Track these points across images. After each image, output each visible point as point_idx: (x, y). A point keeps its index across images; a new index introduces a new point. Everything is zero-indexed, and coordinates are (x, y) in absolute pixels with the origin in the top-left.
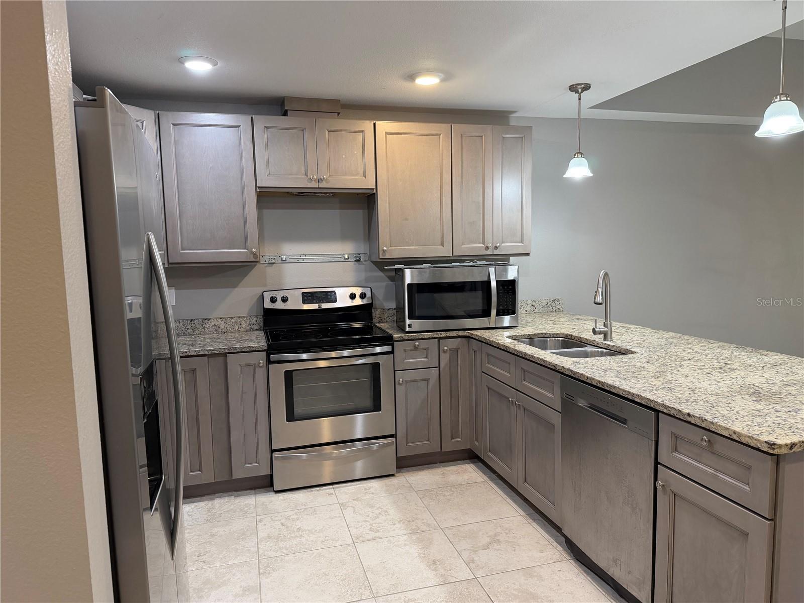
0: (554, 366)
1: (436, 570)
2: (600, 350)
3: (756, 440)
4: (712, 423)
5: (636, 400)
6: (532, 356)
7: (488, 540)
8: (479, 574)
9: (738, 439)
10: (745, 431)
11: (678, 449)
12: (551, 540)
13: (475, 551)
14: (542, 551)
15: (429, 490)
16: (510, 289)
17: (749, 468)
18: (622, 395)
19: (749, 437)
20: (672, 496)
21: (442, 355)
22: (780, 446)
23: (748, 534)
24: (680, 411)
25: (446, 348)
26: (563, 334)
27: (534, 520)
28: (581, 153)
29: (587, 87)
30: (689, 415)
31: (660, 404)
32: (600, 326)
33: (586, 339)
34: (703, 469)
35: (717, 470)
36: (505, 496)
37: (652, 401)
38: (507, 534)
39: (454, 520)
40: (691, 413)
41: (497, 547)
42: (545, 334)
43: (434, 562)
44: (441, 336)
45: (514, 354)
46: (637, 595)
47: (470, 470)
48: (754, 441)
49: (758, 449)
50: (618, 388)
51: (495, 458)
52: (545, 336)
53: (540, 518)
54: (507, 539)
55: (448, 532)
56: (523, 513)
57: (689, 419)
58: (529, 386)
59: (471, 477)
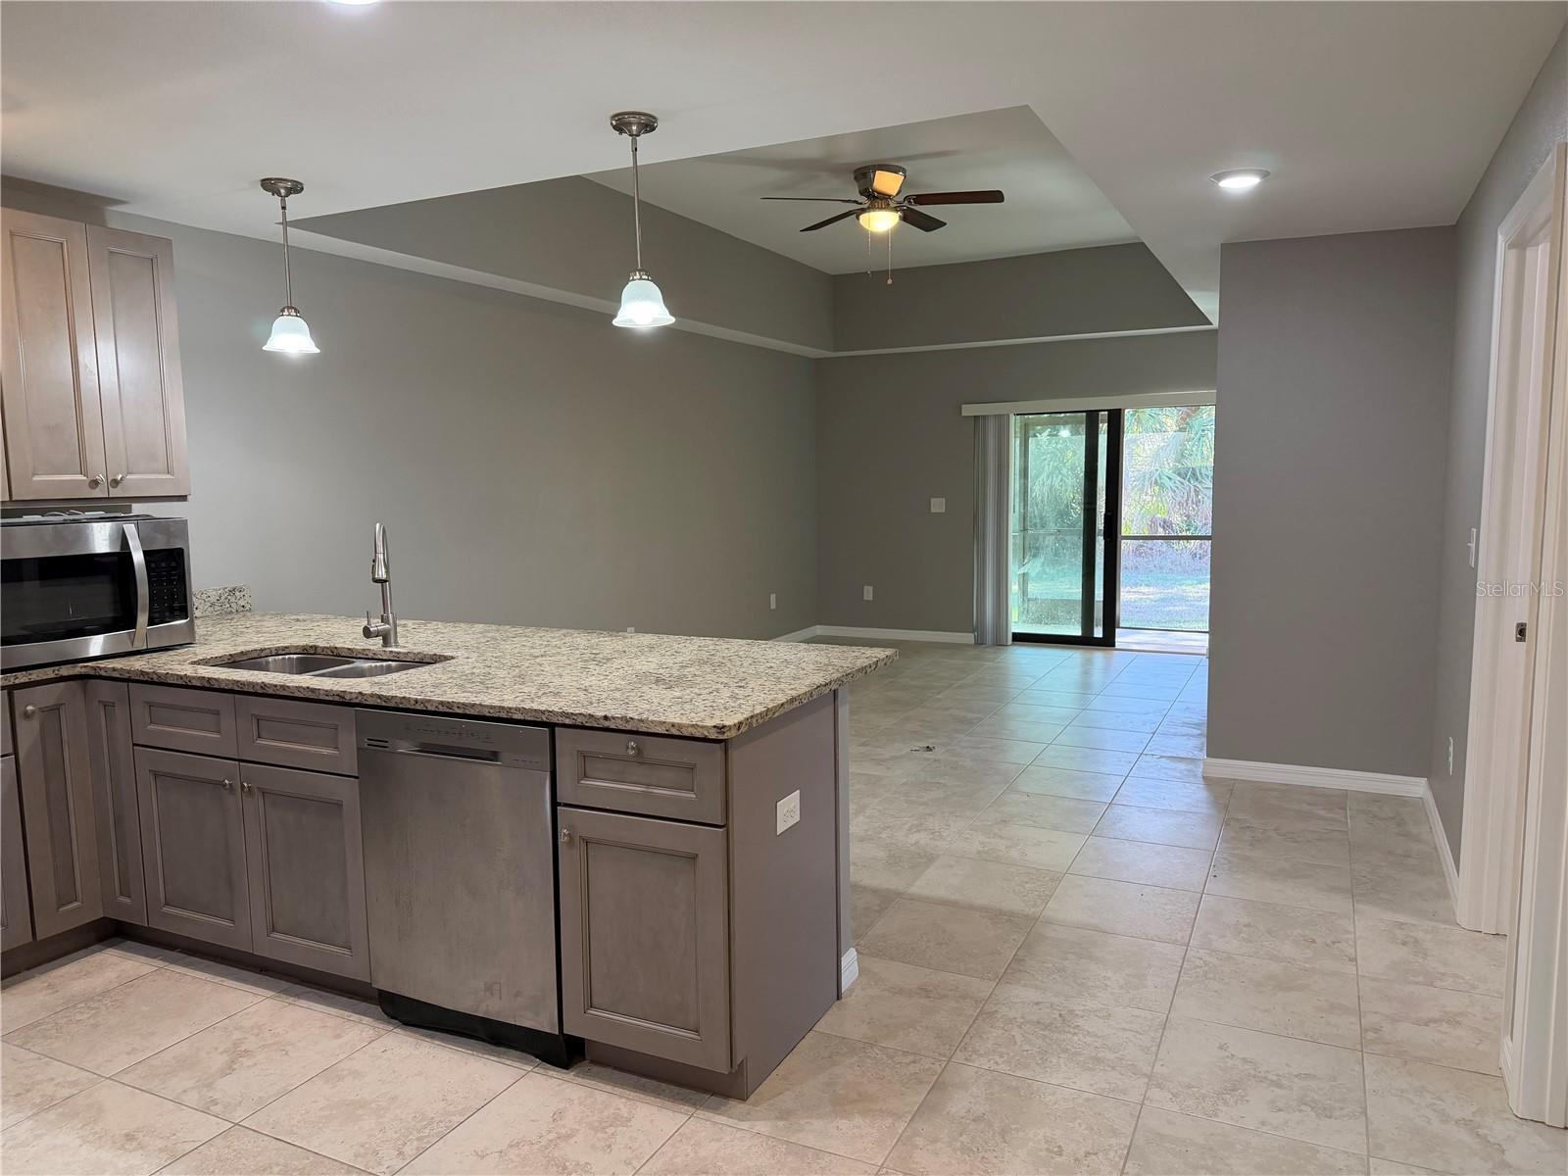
0: (338, 695)
1: (141, 1147)
2: (384, 664)
3: (702, 727)
4: (641, 721)
5: (515, 717)
6: (281, 686)
7: (225, 1058)
8: (238, 1116)
9: (678, 733)
10: (685, 721)
11: (589, 773)
12: (346, 1013)
13: (209, 1086)
14: (338, 1036)
15: (34, 1026)
16: (174, 569)
17: (692, 769)
18: (488, 715)
19: (693, 726)
20: (583, 845)
21: (21, 725)
22: (730, 728)
23: (697, 855)
24: (591, 716)
25: (30, 708)
26: (297, 647)
27: (298, 996)
28: (295, 309)
29: (296, 188)
30: (606, 718)
31: (558, 713)
32: (376, 625)
33: (349, 649)
34: (627, 789)
35: (648, 785)
36: (218, 979)
37: (543, 712)
38: (258, 1035)
39: (128, 1053)
40: (609, 715)
41: (250, 1063)
42: (262, 650)
43: (129, 1137)
44: (17, 682)
45: (231, 691)
46: (532, 1023)
47: (115, 959)
48: (699, 729)
49: (705, 740)
50: (481, 705)
51: (186, 914)
52: (263, 655)
53: (308, 989)
54: (262, 1043)
55: (126, 1079)
56: (270, 993)
57: (607, 724)
58: (271, 745)
59: (123, 970)
